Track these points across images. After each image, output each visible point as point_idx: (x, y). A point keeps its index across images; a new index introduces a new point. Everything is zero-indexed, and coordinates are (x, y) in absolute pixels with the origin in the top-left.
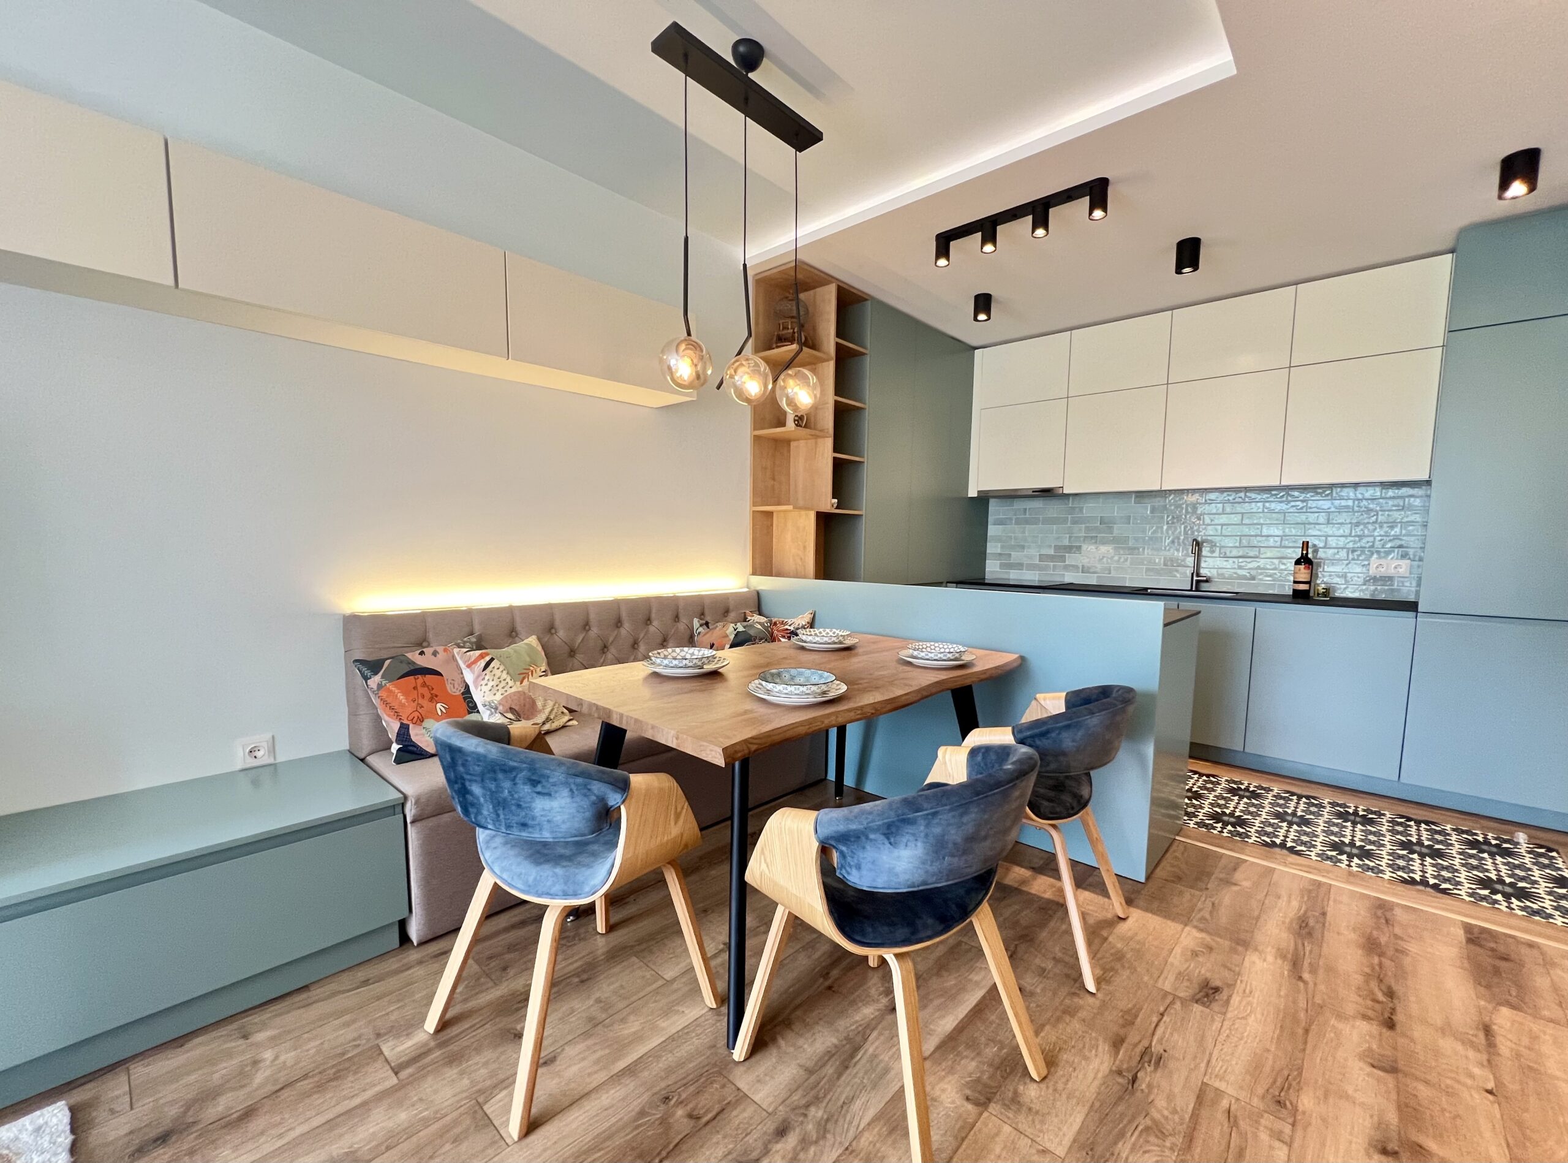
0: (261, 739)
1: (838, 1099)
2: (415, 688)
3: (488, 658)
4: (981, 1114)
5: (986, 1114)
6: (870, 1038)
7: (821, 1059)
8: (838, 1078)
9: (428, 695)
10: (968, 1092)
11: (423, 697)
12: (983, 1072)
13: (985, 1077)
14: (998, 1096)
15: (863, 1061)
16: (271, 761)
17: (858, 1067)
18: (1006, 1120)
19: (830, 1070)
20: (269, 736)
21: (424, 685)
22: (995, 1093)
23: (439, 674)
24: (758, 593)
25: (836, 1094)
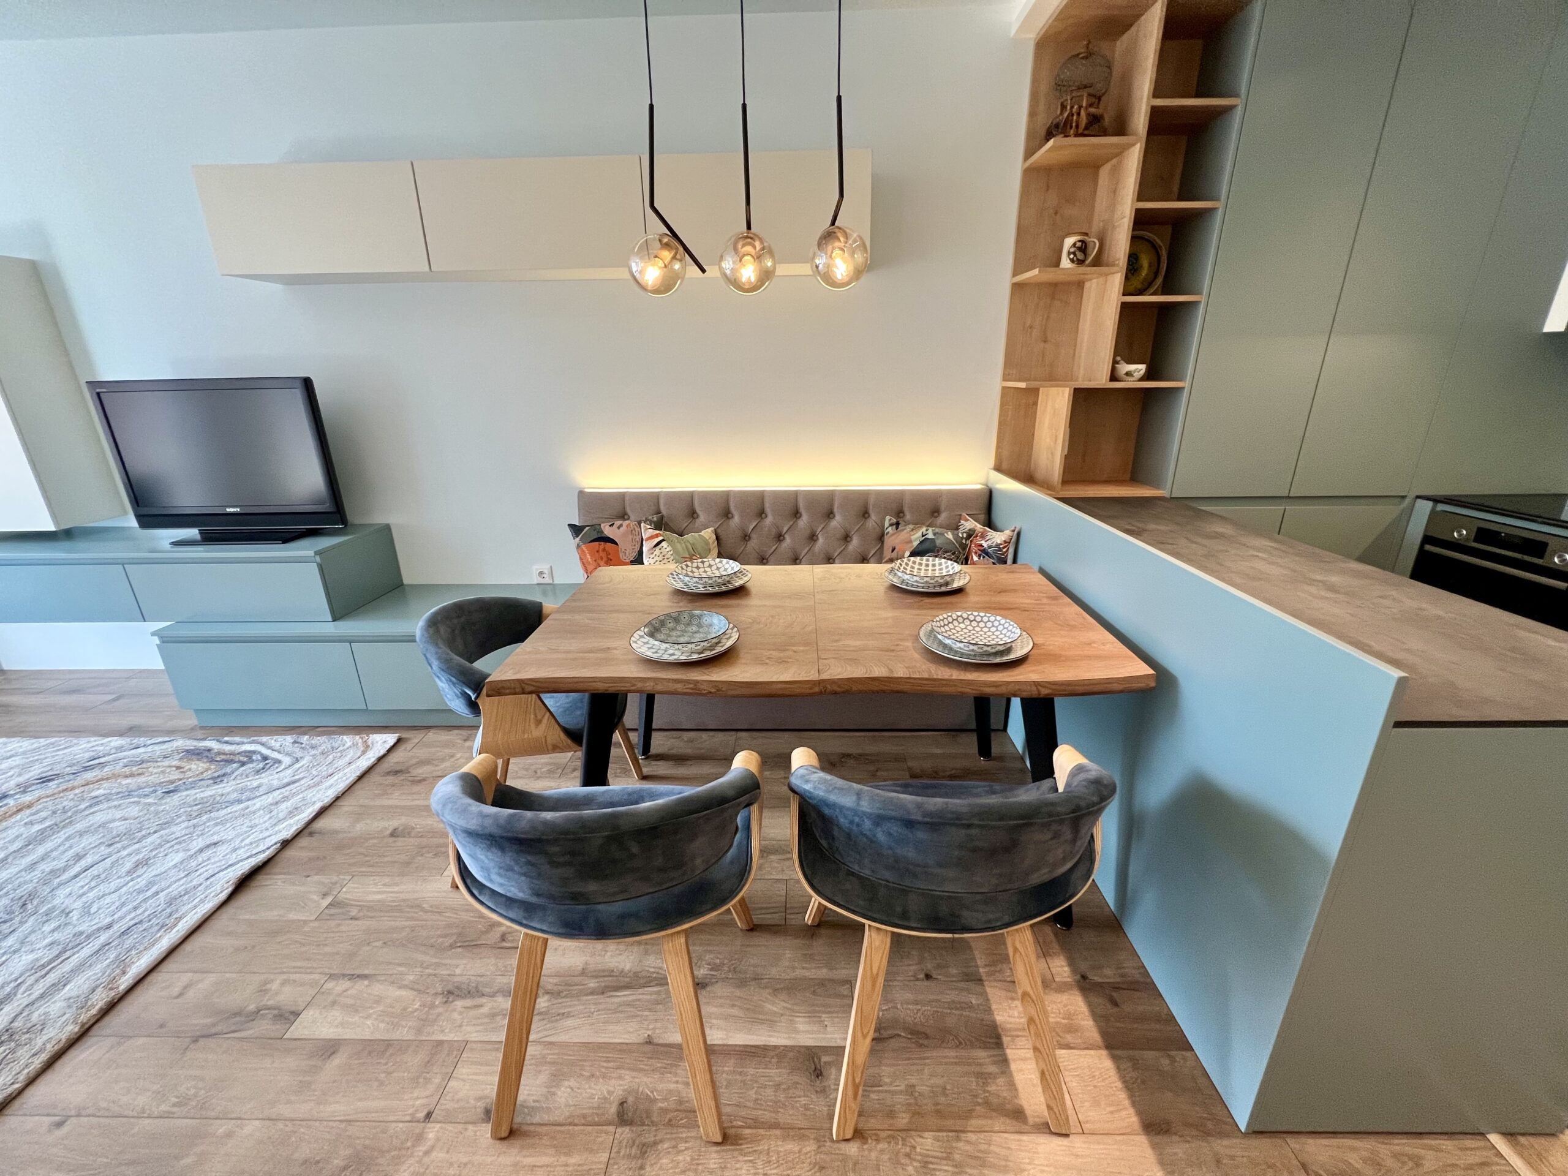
0: (545, 568)
1: (565, 1007)
2: (598, 551)
3: (661, 538)
4: (609, 1124)
5: (612, 1129)
6: (646, 989)
7: (604, 971)
8: (587, 995)
9: (605, 559)
10: (631, 1100)
11: (602, 558)
12: (665, 1100)
13: (660, 1105)
14: (640, 1128)
15: (616, 1000)
16: (551, 582)
17: (608, 1000)
18: (615, 1150)
19: (592, 984)
20: (548, 566)
21: (604, 550)
22: (643, 1124)
23: (615, 543)
24: (990, 493)
25: (572, 1003)
